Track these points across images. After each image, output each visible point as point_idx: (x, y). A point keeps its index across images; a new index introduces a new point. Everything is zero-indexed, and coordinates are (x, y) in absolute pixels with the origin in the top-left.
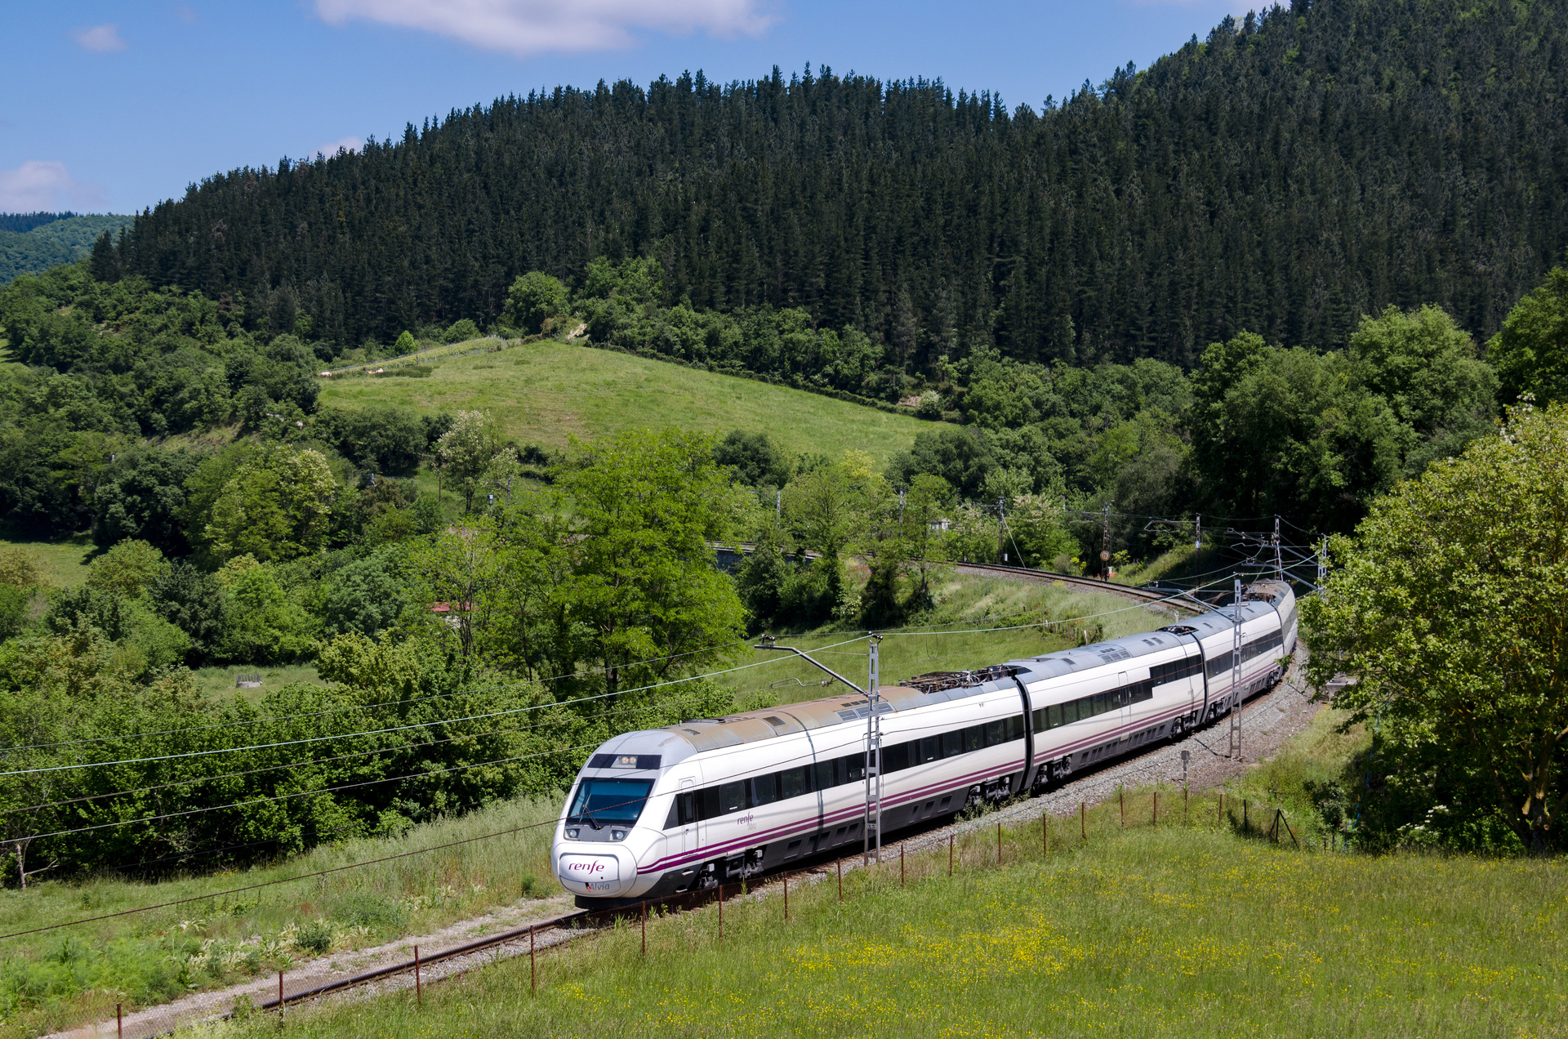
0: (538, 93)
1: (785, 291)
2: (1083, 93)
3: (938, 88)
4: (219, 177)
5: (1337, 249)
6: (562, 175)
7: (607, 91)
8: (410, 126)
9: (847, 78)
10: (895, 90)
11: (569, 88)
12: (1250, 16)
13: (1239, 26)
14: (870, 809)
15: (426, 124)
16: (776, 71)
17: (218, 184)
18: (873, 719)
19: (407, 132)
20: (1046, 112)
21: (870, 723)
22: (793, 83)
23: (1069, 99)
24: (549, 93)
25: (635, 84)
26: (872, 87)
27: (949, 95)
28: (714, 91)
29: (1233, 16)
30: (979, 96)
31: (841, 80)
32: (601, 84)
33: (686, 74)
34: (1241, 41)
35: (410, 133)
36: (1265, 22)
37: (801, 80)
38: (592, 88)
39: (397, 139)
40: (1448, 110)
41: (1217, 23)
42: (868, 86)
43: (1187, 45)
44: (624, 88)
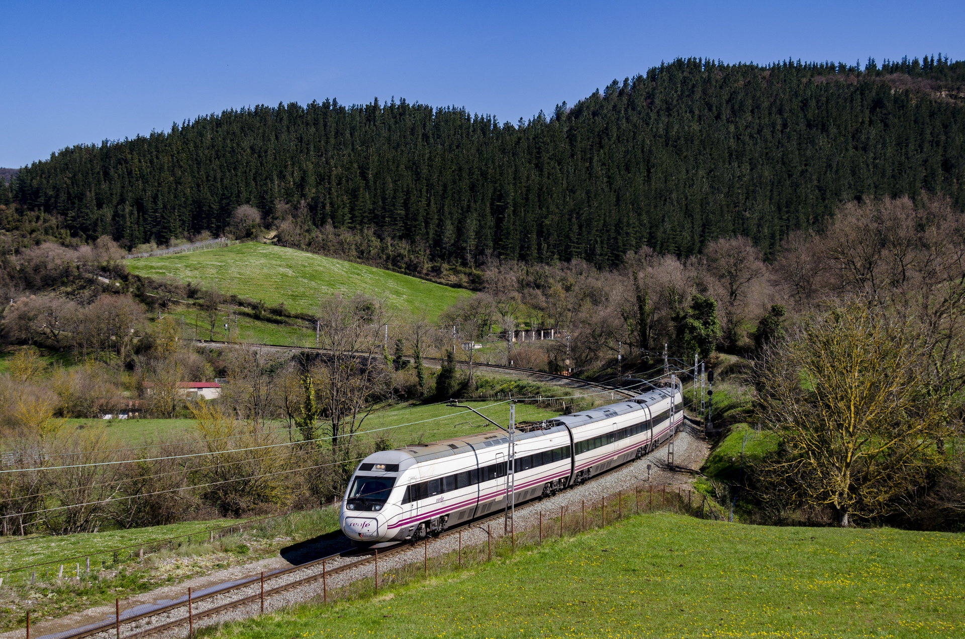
0: (246, 108)
1: (384, 217)
2: (539, 117)
3: (462, 113)
4: (67, 149)
5: (675, 203)
6: (259, 152)
7: (284, 107)
8: (175, 124)
9: (414, 105)
10: (440, 111)
11: (263, 105)
12: (626, 80)
13: (621, 85)
14: (508, 492)
15: (184, 123)
16: (376, 100)
17: (67, 153)
18: (511, 445)
19: (173, 127)
20: (520, 126)
21: (509, 447)
22: (385, 106)
23: (532, 120)
24: (253, 109)
25: (299, 104)
26: (427, 110)
27: (469, 115)
28: (342, 109)
29: (618, 79)
30: (485, 117)
31: (411, 106)
32: (281, 104)
33: (327, 100)
34: (621, 93)
35: (174, 128)
36: (634, 84)
37: (389, 105)
38: (276, 106)
39: (168, 131)
40: (729, 133)
41: (609, 83)
42: (425, 109)
43: (594, 94)
44: (293, 106)
